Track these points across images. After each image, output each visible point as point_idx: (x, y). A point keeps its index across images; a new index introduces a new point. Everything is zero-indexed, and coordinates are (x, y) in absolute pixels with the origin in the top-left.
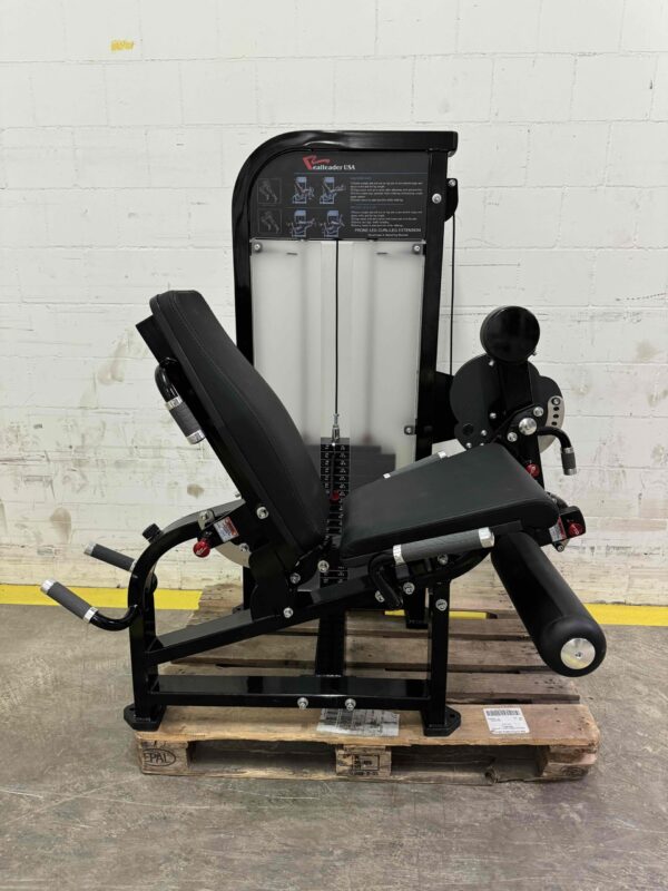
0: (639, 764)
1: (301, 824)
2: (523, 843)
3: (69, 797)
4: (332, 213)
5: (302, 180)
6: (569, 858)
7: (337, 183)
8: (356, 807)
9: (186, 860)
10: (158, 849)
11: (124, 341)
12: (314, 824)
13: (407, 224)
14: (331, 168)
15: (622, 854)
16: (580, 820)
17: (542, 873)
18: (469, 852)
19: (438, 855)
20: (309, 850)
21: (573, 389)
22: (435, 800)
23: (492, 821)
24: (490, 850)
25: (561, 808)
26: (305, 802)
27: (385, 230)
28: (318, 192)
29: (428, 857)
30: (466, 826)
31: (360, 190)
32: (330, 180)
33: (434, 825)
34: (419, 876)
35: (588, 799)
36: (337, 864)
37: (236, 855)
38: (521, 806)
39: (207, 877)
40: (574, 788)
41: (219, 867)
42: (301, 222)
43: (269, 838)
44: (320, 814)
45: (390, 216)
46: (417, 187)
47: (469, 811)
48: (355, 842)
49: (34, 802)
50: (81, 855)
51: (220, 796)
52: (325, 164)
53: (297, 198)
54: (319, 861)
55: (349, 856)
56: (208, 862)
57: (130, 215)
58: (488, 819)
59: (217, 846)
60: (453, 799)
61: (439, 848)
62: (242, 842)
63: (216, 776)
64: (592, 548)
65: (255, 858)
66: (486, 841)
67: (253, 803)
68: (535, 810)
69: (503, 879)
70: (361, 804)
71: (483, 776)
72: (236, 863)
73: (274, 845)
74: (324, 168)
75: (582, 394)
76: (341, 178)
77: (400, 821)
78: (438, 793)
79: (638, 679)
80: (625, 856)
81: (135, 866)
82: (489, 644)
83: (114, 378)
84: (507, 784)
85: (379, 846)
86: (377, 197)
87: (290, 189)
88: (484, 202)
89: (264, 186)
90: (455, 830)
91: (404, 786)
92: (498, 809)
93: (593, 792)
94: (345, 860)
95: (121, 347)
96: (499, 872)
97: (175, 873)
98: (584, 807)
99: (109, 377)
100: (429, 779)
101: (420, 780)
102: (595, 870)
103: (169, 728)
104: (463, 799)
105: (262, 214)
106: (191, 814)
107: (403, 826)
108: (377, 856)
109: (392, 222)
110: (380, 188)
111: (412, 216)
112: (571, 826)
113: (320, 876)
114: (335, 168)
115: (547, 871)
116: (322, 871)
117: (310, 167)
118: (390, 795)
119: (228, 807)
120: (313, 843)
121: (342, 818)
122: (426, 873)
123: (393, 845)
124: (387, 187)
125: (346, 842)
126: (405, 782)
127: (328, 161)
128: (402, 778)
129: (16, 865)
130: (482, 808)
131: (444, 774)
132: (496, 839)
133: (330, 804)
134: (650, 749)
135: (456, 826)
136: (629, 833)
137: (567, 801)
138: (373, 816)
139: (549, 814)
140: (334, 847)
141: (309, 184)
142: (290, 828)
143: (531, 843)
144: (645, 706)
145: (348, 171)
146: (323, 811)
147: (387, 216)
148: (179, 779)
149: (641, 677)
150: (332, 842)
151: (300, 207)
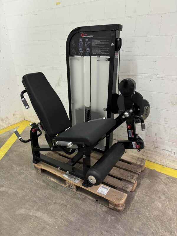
0: (140, 216)
1: (52, 193)
2: (91, 219)
3: (22, 171)
4: (88, 49)
5: (81, 40)
6: (99, 227)
7: (89, 41)
8: (65, 195)
9: (29, 190)
10: (27, 186)
11: (60, 77)
12: (55, 194)
13: (106, 52)
14: (87, 37)
15: (112, 233)
16: (110, 221)
17: (89, 227)
18: (78, 215)
19: (72, 212)
20: (50, 198)
21: (172, 103)
22: (82, 200)
23: (89, 211)
24: (83, 216)
25: (108, 216)
26: (57, 189)
27: (100, 54)
28: (84, 44)
29: (69, 211)
30: (83, 209)
31: (94, 42)
32: (87, 40)
33: (77, 206)
34: (64, 214)
35: (117, 217)
36: (52, 204)
37: (37, 193)
38: (99, 211)
39: (30, 195)
40: (116, 213)
41: (33, 194)
42: (81, 51)
43: (45, 193)
44: (57, 193)
45: (101, 50)
46: (108, 41)
47: (86, 206)
48: (59, 201)
49: (17, 170)
50: (16, 182)
51: (44, 181)
52: (86, 36)
53: (80, 45)
54: (49, 201)
55: (56, 203)
56: (32, 192)
57: (61, 46)
58: (89, 210)
59: (36, 190)
60: (85, 202)
61: (73, 211)
62: (40, 191)
63: (46, 177)
64: (175, 153)
65: (40, 195)
66: (84, 214)
67: (48, 185)
68: (101, 213)
69: (80, 224)
70: (66, 194)
71: (96, 200)
72: (36, 195)
73: (45, 195)
74: (85, 37)
75: (175, 105)
76: (90, 39)
77: (71, 201)
78: (84, 200)
79: (164, 194)
80: (112, 234)
81: (22, 187)
82: (120, 170)
83: (59, 85)
84: (101, 205)
85: (62, 204)
86: (98, 44)
87: (78, 43)
88: (146, 41)
89: (73, 42)
90: (80, 209)
91: (78, 195)
92: (93, 209)
93: (120, 216)
94: (54, 204)
95: (60, 78)
96: (80, 222)
97: (26, 192)
98: (114, 219)
99: (58, 85)
100: (84, 196)
101: (82, 195)
102: (102, 233)
103: (39, 164)
104: (88, 203)
105: (72, 50)
106: (36, 182)
107: (70, 203)
108: (60, 206)
109: (102, 52)
110: (99, 42)
111: (107, 50)
112: (106, 221)
113: (47, 204)
114: (88, 36)
115: (91, 227)
116: (49, 203)
117: (82, 36)
118: (74, 195)
119: (43, 184)
120: (51, 198)
121: (61, 195)
122: (66, 214)
123: (65, 205)
124: (100, 41)
125: (57, 200)
126: (79, 194)
127: (86, 35)
128: (78, 193)
129: (7, 179)
130: (90, 207)
131: (87, 196)
132: (87, 215)
133: (61, 192)
134: (147, 214)
135: (81, 208)
136: (119, 230)
137: (111, 215)
138: (67, 198)
139: (103, 216)
140: (54, 200)
141: (82, 41)
142: (50, 193)
143: (93, 220)
144: (159, 203)
145: (91, 37)
146: (58, 192)
147: (100, 50)
148: (40, 175)
149: (166, 194)
150: (55, 199)
151: (80, 47)
